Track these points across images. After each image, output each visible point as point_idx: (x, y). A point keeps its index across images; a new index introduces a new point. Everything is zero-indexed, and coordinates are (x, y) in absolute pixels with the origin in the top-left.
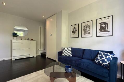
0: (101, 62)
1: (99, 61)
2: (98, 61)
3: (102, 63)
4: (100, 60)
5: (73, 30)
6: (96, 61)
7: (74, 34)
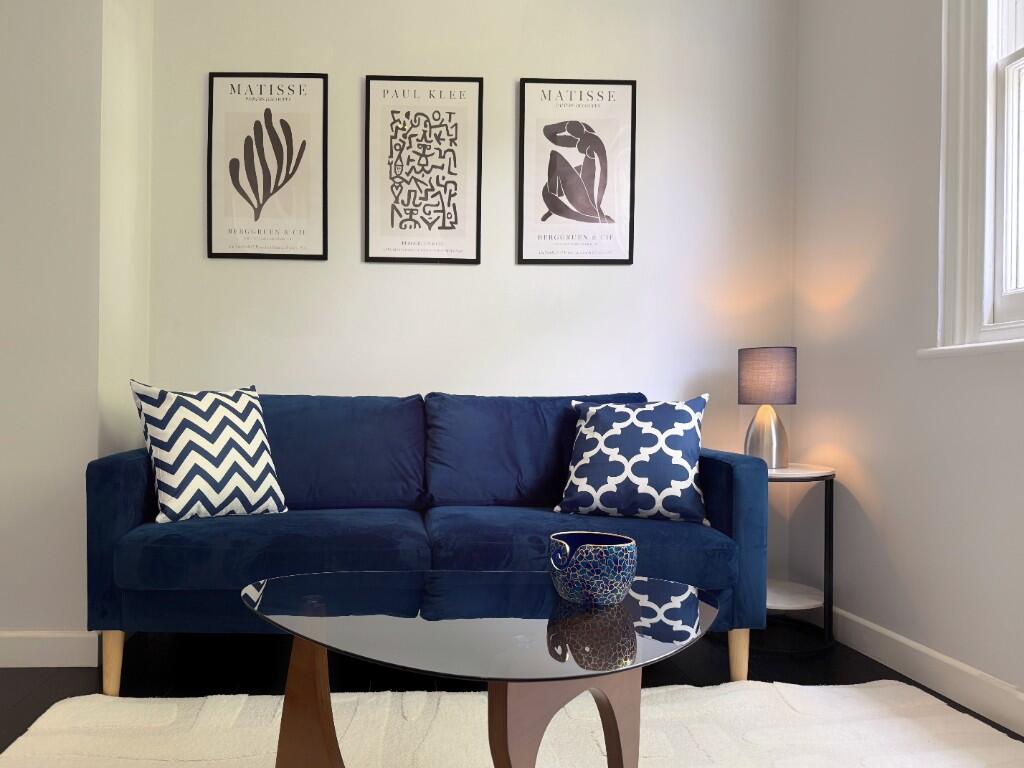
0: (643, 484)
2: (612, 484)
3: (652, 492)
4: (628, 473)
5: (248, 139)
6: (597, 490)
7: (261, 202)
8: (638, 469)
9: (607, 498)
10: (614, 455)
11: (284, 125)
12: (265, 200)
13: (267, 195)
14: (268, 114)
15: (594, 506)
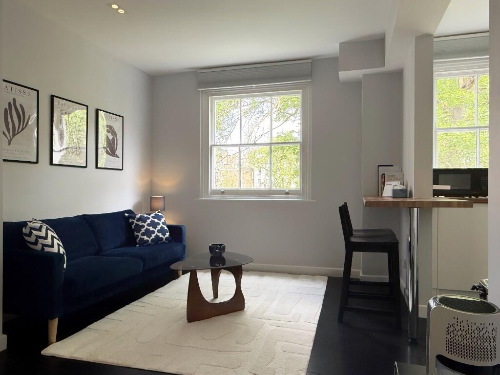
0: (160, 235)
1: (155, 235)
2: (153, 236)
3: (163, 236)
4: (156, 233)
5: (6, 109)
6: (150, 238)
7: (11, 137)
8: (159, 231)
9: (152, 240)
10: (151, 228)
11: (21, 105)
12: (13, 137)
13: (14, 135)
14: (14, 100)
15: (148, 243)
